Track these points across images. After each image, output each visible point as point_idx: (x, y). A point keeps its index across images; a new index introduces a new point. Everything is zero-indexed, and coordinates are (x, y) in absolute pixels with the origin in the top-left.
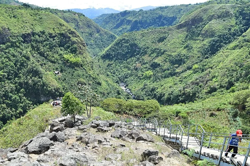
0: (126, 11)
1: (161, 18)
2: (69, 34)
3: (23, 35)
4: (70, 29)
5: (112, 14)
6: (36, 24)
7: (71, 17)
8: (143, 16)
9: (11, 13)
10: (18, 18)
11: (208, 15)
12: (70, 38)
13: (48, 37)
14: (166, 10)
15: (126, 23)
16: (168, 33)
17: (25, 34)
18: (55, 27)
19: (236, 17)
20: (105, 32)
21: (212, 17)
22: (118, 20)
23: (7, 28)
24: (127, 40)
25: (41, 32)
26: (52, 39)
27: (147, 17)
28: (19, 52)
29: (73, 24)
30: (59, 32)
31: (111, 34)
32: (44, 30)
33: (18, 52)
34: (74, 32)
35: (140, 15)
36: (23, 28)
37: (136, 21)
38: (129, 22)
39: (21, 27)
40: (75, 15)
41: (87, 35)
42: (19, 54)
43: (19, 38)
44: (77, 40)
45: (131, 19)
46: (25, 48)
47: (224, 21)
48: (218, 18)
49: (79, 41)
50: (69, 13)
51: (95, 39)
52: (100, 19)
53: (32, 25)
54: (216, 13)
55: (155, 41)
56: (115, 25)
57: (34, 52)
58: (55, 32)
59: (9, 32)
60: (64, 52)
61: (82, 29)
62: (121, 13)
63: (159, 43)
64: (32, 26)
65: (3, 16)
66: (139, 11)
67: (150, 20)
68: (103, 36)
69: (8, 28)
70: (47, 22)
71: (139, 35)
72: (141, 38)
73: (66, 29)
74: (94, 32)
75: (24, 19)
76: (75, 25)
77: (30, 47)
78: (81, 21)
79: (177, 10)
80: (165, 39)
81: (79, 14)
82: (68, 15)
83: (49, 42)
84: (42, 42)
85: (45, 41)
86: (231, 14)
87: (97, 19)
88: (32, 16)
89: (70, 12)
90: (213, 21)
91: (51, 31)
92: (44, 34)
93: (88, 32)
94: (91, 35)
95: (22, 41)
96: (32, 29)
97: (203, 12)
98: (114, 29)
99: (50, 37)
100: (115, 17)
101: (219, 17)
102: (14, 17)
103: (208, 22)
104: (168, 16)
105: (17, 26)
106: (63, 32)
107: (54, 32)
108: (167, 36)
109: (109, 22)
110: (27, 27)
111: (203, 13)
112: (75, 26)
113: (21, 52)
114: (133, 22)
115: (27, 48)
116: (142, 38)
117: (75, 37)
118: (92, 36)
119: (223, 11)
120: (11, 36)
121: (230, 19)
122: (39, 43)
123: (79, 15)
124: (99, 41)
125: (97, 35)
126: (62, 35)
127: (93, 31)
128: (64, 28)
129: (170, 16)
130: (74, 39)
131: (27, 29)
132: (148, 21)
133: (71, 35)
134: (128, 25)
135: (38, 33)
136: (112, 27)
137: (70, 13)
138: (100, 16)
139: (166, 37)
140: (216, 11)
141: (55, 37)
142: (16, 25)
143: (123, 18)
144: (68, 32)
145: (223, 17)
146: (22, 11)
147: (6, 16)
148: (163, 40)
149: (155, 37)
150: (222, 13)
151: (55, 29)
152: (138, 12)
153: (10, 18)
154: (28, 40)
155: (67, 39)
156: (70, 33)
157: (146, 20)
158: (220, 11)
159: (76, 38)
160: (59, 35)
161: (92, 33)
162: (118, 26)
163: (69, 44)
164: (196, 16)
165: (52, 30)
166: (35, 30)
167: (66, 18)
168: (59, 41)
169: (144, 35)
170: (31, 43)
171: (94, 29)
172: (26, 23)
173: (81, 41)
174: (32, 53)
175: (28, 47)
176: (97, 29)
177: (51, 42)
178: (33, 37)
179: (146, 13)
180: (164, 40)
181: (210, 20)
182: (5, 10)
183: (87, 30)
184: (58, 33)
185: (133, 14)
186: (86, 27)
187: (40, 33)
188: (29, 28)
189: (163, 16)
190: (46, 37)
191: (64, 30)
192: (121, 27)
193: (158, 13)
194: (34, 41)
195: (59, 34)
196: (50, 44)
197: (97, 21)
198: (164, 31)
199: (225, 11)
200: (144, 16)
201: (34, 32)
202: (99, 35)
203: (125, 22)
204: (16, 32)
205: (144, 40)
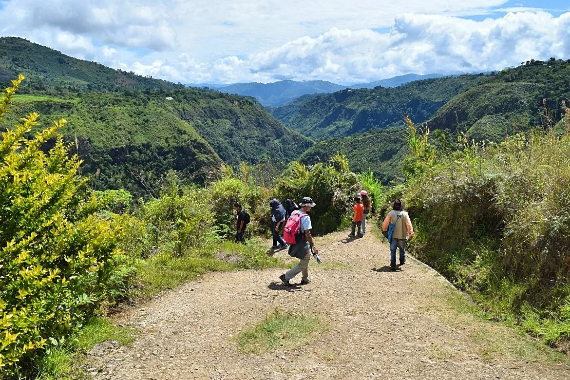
0: (347, 89)
1: (418, 105)
2: (193, 149)
3: (112, 150)
4: (196, 140)
5: (319, 97)
6: (136, 132)
7: (225, 108)
8: (379, 102)
9: (97, 113)
10: (108, 122)
11: (477, 105)
12: (196, 155)
13: (155, 154)
14: (429, 86)
15: (345, 116)
16: (402, 142)
17: (116, 149)
18: (170, 136)
19: (532, 109)
20: (293, 136)
21: (485, 109)
22: (330, 108)
23: (87, 139)
24: (324, 154)
25: (143, 145)
26: (161, 158)
27: (389, 103)
28: (103, 180)
29: (228, 121)
30: (175, 144)
31: (306, 141)
32: (150, 142)
33: (101, 180)
34: (202, 144)
35: (373, 98)
36: (114, 139)
37: (364, 112)
38: (350, 112)
39: (110, 137)
40: (233, 103)
41: (256, 142)
42: (103, 183)
43: (105, 155)
44: (207, 158)
45: (354, 108)
46: (114, 174)
47: (507, 117)
48: (496, 112)
49: (212, 160)
50: (221, 100)
51: (272, 150)
52: (296, 105)
53: (130, 133)
54: (492, 102)
55: (376, 158)
56: (323, 120)
57: (128, 180)
58: (169, 145)
59: (89, 145)
60: (183, 180)
61: (245, 131)
62: (336, 94)
63: (383, 161)
64: (129, 135)
65: (83, 118)
66: (373, 90)
67: (393, 108)
68: (289, 144)
69: (89, 140)
70: (157, 127)
71: (346, 145)
72: (349, 152)
73: (188, 140)
74: (271, 136)
75: (118, 123)
76: (232, 122)
77: (123, 172)
78: (245, 115)
79: (451, 87)
80: (395, 153)
81: (241, 101)
82: (219, 104)
83: (156, 161)
84: (143, 163)
85: (149, 161)
86: (522, 103)
87: (290, 106)
88: (131, 116)
89: (224, 97)
90: (485, 119)
91: (163, 144)
92: (149, 149)
93: (258, 137)
94: (265, 143)
95: (109, 161)
96: (129, 140)
97: (469, 100)
98: (320, 127)
99: (159, 154)
100: (323, 103)
101: (497, 110)
102: (101, 119)
103: (476, 121)
104: (433, 100)
105: (104, 135)
106: (183, 144)
107: (167, 145)
108: (398, 148)
109: (311, 112)
110: (120, 137)
111: (468, 102)
112: (232, 125)
113: (106, 180)
114: (358, 113)
115: (117, 174)
116: (352, 151)
117: (205, 153)
118: (265, 145)
119: (506, 97)
120: (92, 153)
121: (518, 115)
122: (138, 164)
123: (241, 103)
124: (279, 155)
125: (276, 141)
126: (180, 149)
127: (268, 133)
128: (185, 137)
129: (436, 101)
130: (203, 157)
131: (119, 140)
132: (390, 111)
133: (196, 150)
134: (348, 119)
135: (139, 147)
136: (316, 123)
137: (223, 99)
138: (298, 99)
139: (397, 151)
140: (492, 98)
141: (168, 153)
142: (103, 133)
143: (339, 105)
144: (191, 144)
145: (505, 109)
146: (116, 108)
147: (88, 118)
148: (390, 157)
149: (377, 149)
150: (503, 102)
151: (169, 141)
152: (371, 93)
153: (95, 121)
154: (120, 158)
155: (189, 158)
156: (195, 147)
157: (386, 109)
158: (500, 99)
159: (206, 156)
160: (175, 151)
161: (267, 139)
162: (327, 123)
163: (193, 166)
164: (455, 108)
165: (164, 141)
166: (133, 141)
167: (214, 109)
168: (174, 161)
169: (355, 145)
170: (125, 164)
171: (270, 131)
172: (120, 129)
173: (215, 160)
174: (124, 182)
175: (120, 172)
176: (277, 131)
177: (160, 162)
178: (130, 153)
179: (387, 95)
180: (392, 157)
181: (480, 116)
182: (88, 107)
183: (256, 133)
184: (173, 147)
185: (361, 97)
186: (254, 127)
187: (142, 147)
188: (123, 138)
189: (422, 101)
190: (152, 154)
191: (185, 141)
192: (335, 124)
193: (411, 95)
194: (131, 160)
195: (176, 148)
196: (157, 165)
197: (291, 110)
198: (393, 138)
199: (510, 98)
200: (383, 102)
201: (132, 145)
202: (280, 142)
203: (343, 113)
204: (101, 145)
205: (355, 155)
